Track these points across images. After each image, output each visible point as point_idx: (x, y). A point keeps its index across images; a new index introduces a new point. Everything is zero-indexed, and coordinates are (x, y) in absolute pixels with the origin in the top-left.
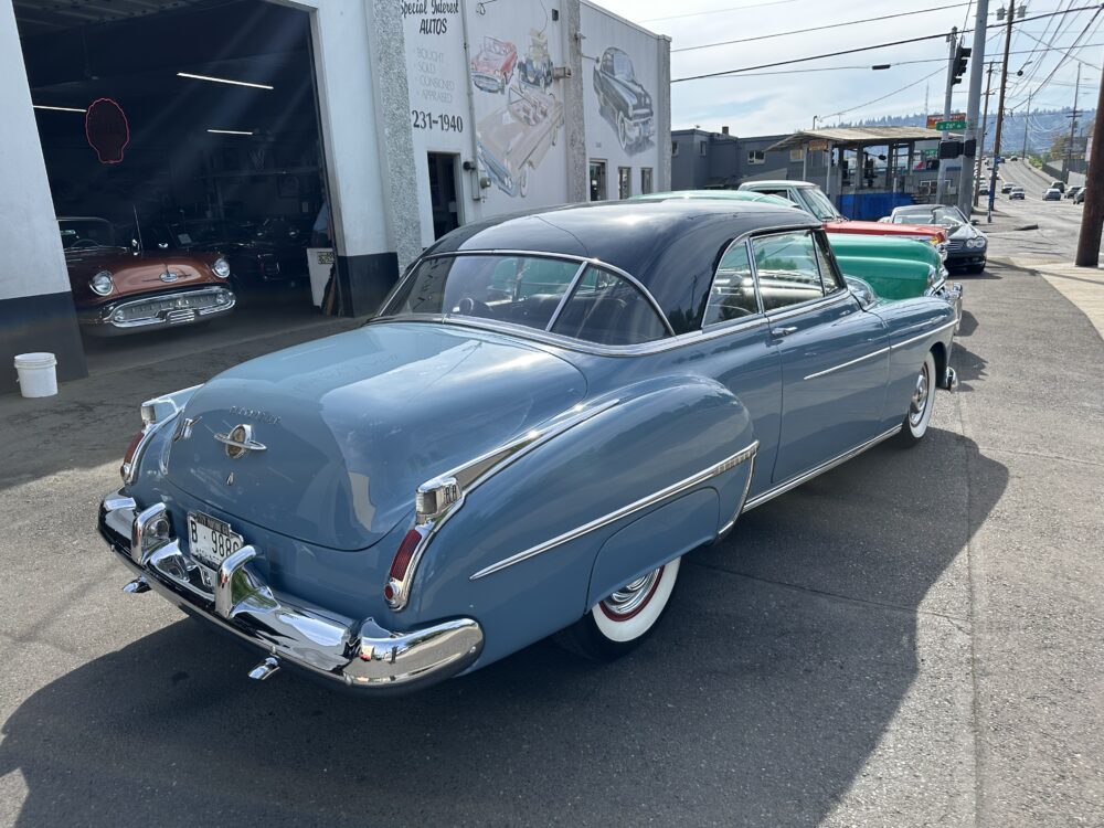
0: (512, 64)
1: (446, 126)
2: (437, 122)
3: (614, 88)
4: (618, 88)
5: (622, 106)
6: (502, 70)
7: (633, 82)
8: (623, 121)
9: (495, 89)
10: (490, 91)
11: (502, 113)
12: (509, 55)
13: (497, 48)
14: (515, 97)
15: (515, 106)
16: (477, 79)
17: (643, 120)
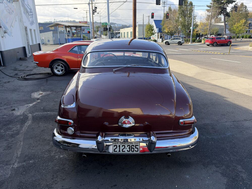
3: (25, 6)
4: (26, 6)
5: (27, 12)
7: (29, 5)
8: (28, 16)
9: (1, 2)
11: (4, 10)
15: (6, 8)
17: (32, 16)
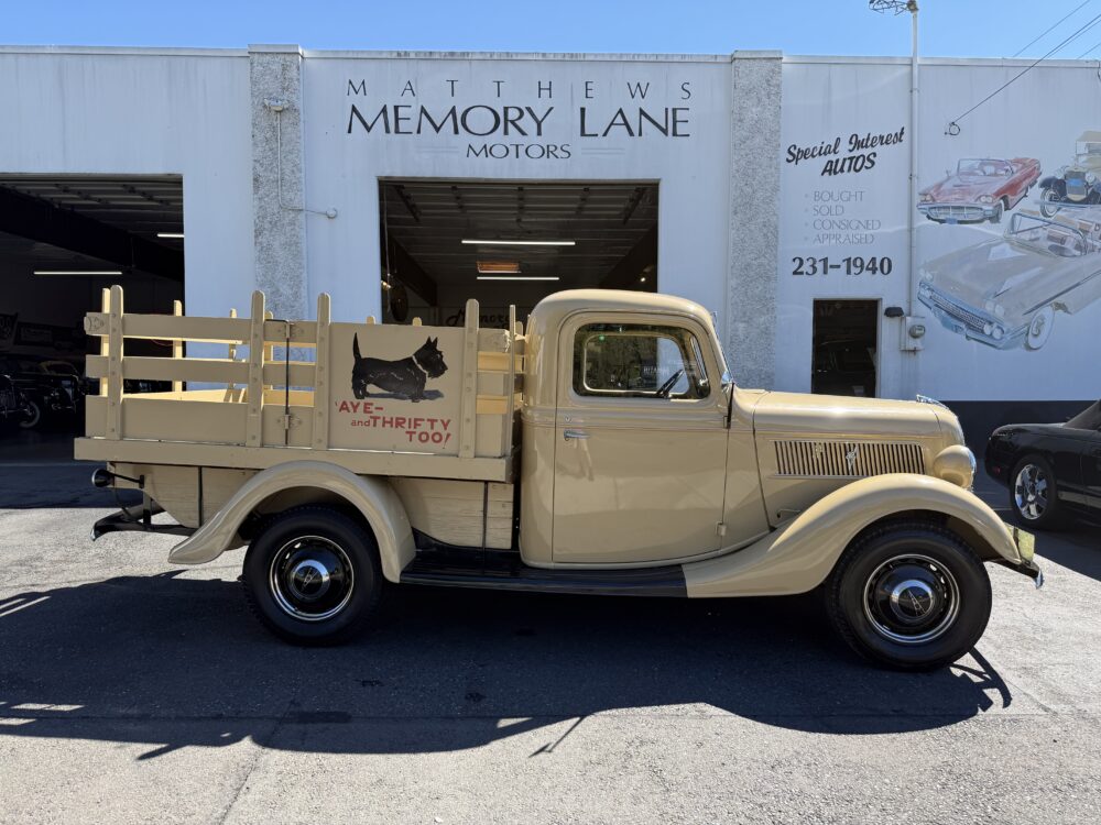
0: (1024, 184)
1: (854, 270)
2: (839, 267)
6: (997, 194)
9: (978, 218)
10: (961, 222)
11: (991, 246)
12: (1018, 174)
13: (990, 169)
14: (1027, 223)
15: (1026, 236)
16: (933, 211)
